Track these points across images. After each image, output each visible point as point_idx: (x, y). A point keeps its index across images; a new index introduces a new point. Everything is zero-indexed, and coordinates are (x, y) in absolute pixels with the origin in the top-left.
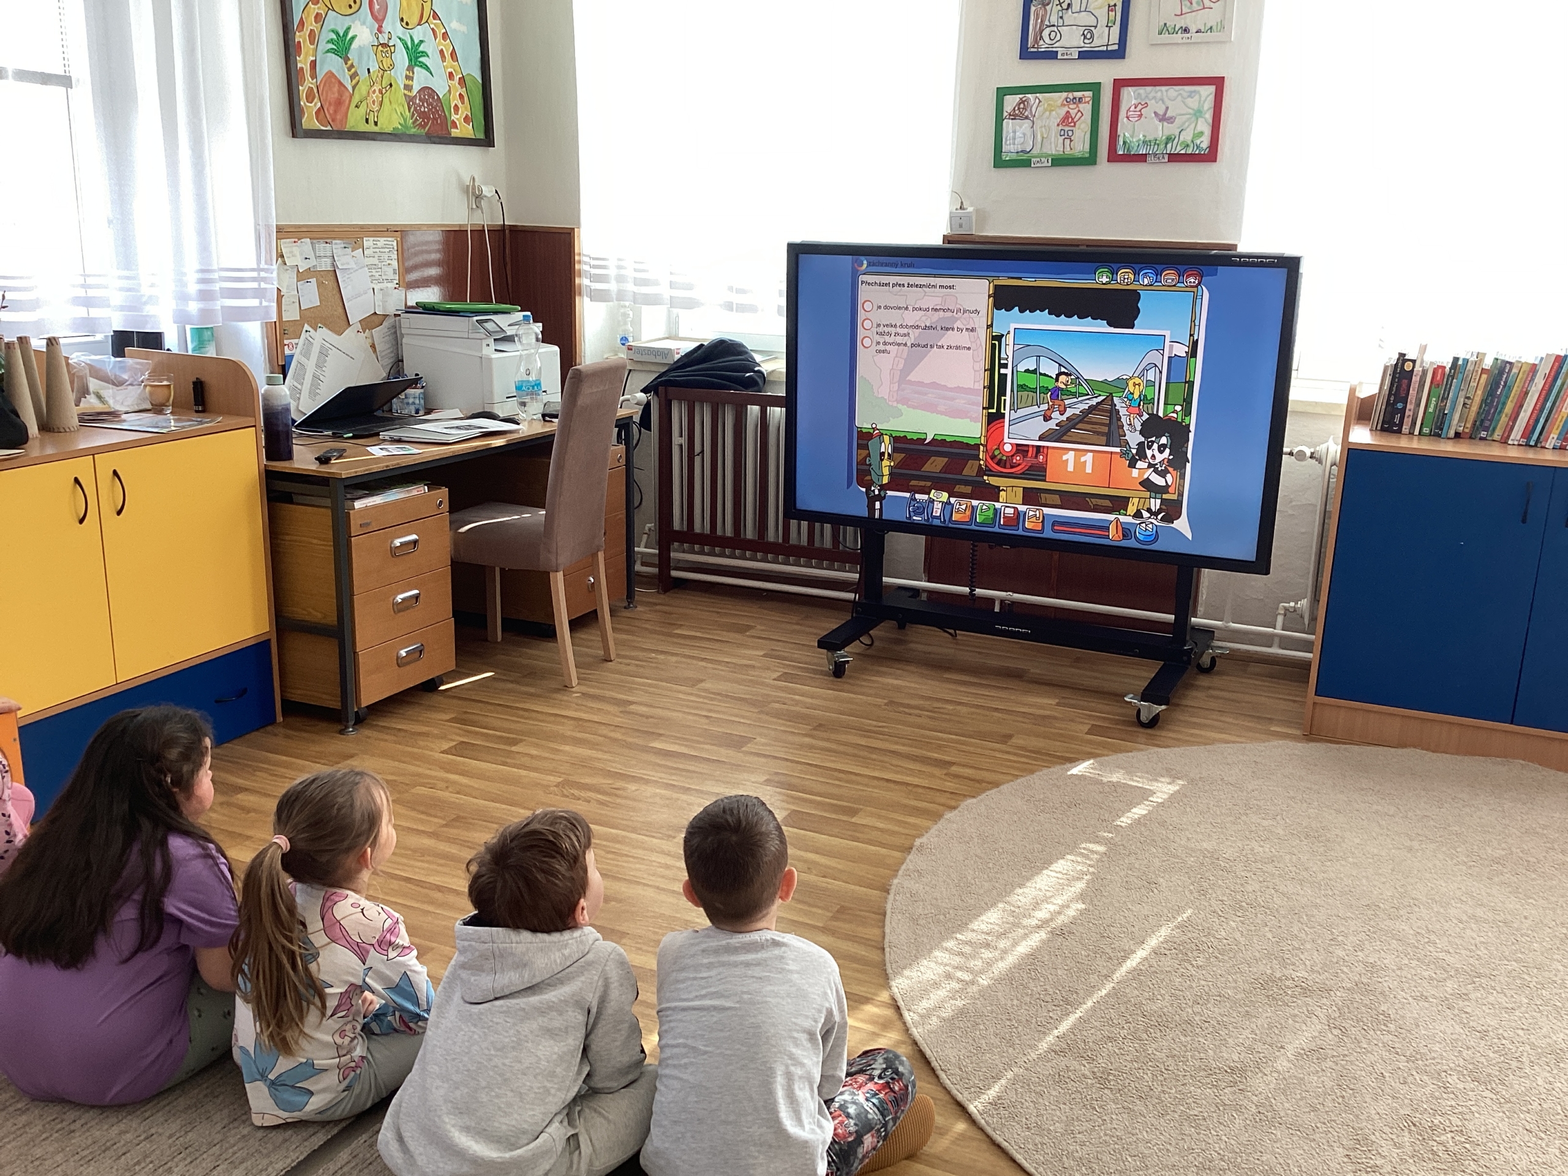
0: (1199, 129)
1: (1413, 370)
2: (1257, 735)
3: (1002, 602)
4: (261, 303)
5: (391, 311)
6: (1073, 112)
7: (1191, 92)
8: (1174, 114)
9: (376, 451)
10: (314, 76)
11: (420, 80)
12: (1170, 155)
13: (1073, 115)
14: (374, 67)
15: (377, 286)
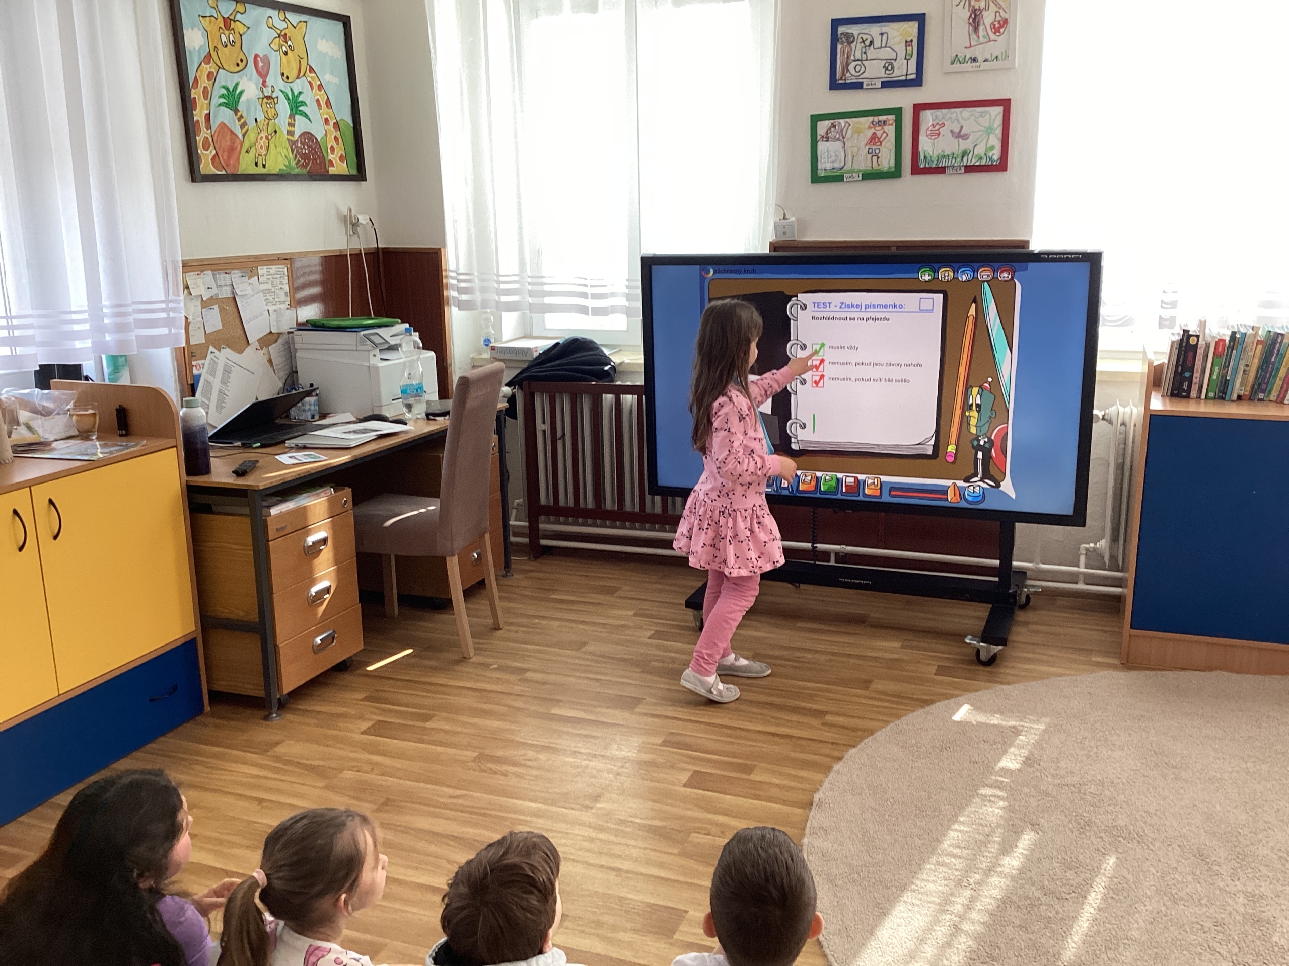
0: (991, 143)
1: (1197, 344)
2: (1083, 667)
3: (837, 554)
4: (170, 331)
5: (285, 328)
6: (879, 134)
7: (982, 112)
8: (969, 132)
9: (284, 459)
10: (209, 127)
11: (300, 126)
12: (966, 166)
13: (879, 136)
14: (261, 117)
15: (272, 308)
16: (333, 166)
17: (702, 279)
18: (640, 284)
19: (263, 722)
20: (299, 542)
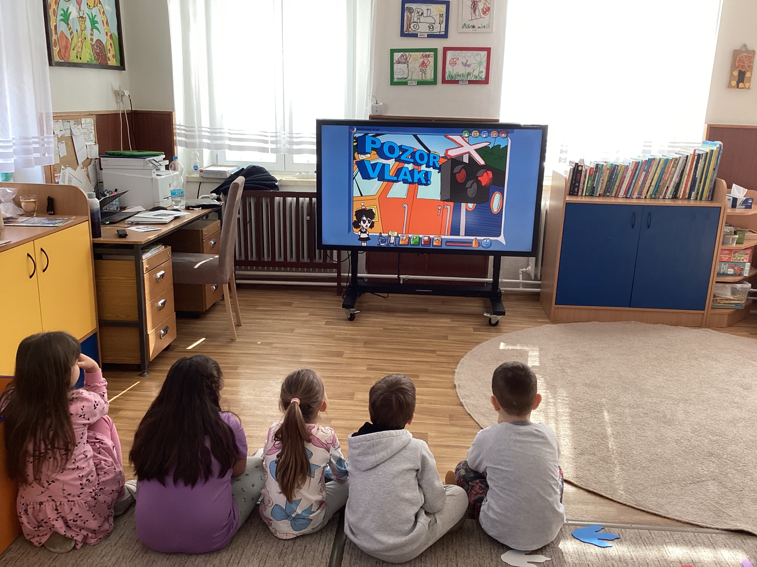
0: (481, 70)
1: (581, 170)
3: (404, 280)
6: (426, 61)
7: (477, 54)
8: (471, 63)
9: (135, 229)
10: (56, 33)
11: (97, 36)
12: (469, 81)
13: (426, 63)
14: (79, 30)
15: (88, 144)
16: (110, 60)
17: (350, 133)
18: (315, 136)
19: (140, 377)
20: (154, 275)
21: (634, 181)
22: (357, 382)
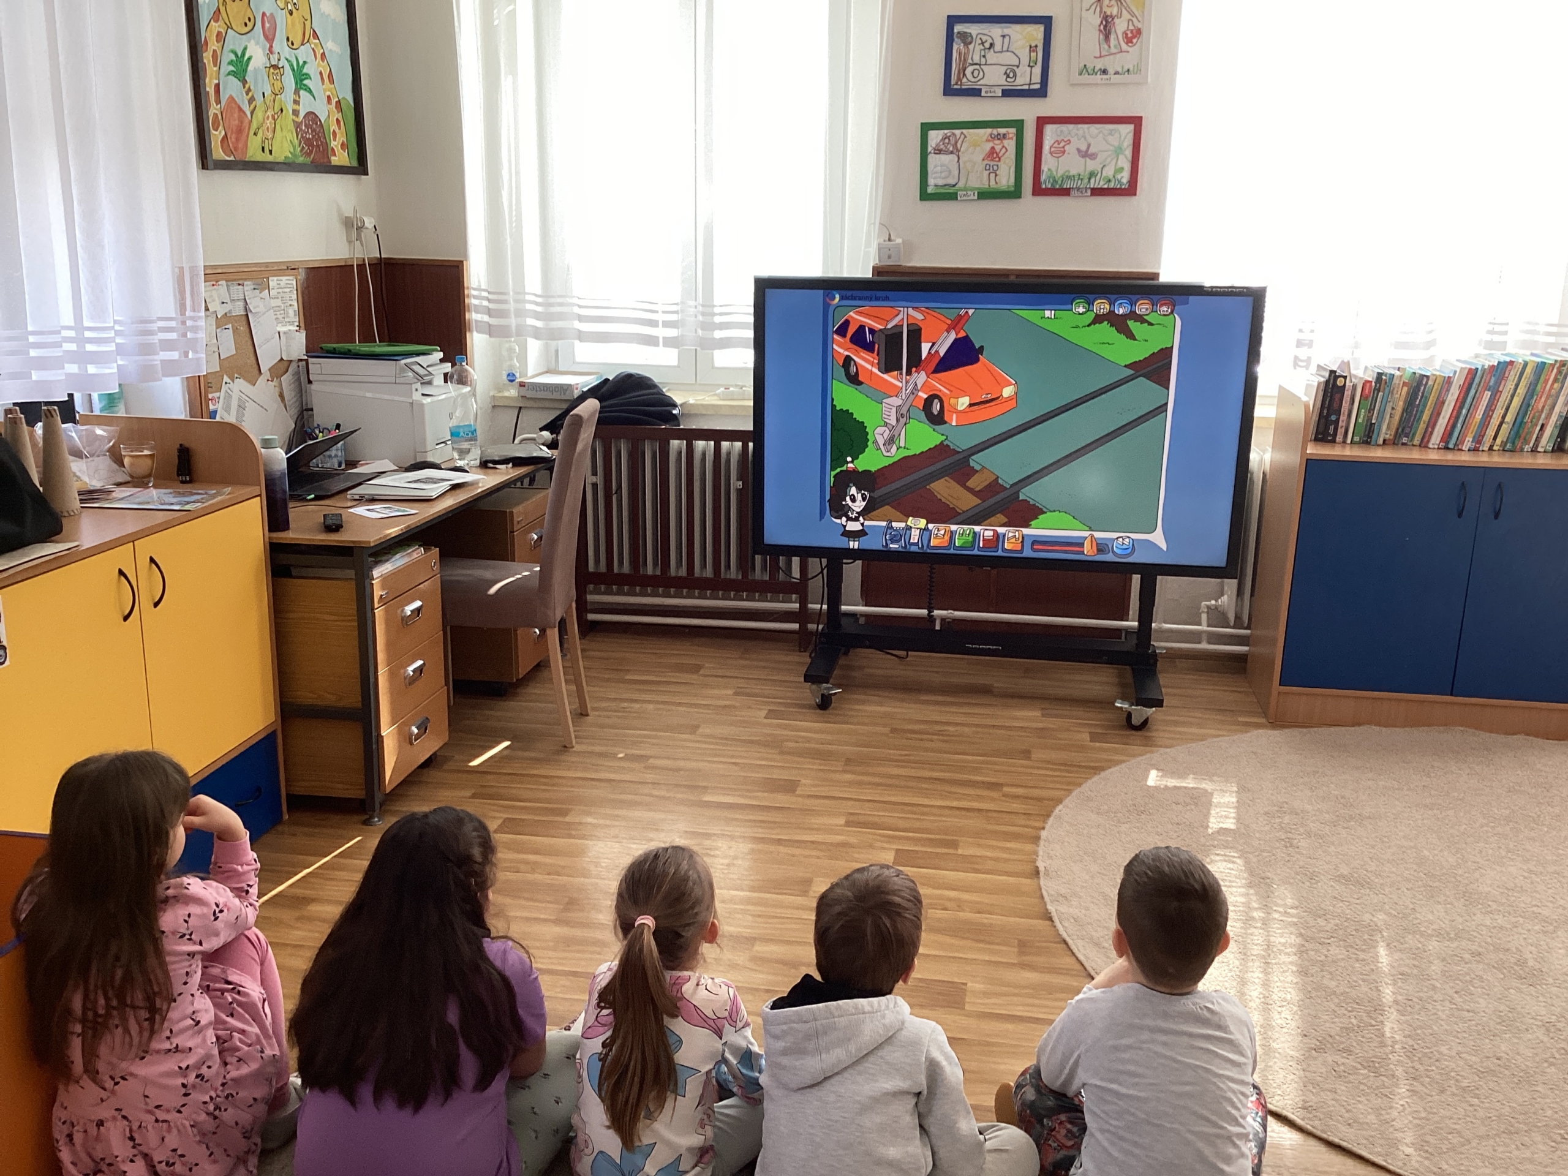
0: (1120, 164)
1: (1344, 385)
3: (943, 620)
4: (186, 355)
5: (295, 355)
6: (998, 148)
7: (1111, 130)
8: (1096, 151)
10: (218, 102)
11: (307, 104)
12: (1093, 189)
13: (998, 151)
14: (268, 93)
15: (282, 329)
16: (335, 155)
17: (826, 306)
18: (752, 310)
19: (364, 827)
20: (399, 611)
21: (1464, 411)
22: (821, 854)
